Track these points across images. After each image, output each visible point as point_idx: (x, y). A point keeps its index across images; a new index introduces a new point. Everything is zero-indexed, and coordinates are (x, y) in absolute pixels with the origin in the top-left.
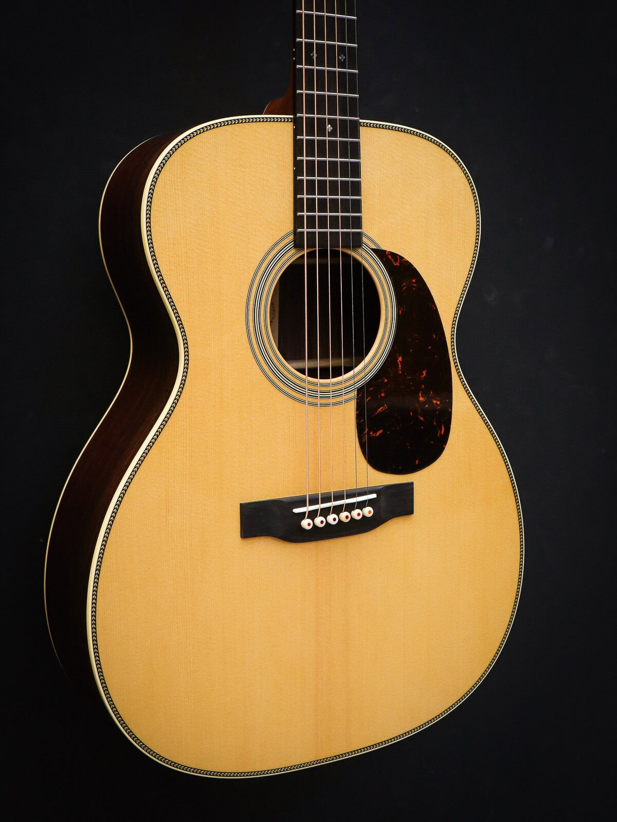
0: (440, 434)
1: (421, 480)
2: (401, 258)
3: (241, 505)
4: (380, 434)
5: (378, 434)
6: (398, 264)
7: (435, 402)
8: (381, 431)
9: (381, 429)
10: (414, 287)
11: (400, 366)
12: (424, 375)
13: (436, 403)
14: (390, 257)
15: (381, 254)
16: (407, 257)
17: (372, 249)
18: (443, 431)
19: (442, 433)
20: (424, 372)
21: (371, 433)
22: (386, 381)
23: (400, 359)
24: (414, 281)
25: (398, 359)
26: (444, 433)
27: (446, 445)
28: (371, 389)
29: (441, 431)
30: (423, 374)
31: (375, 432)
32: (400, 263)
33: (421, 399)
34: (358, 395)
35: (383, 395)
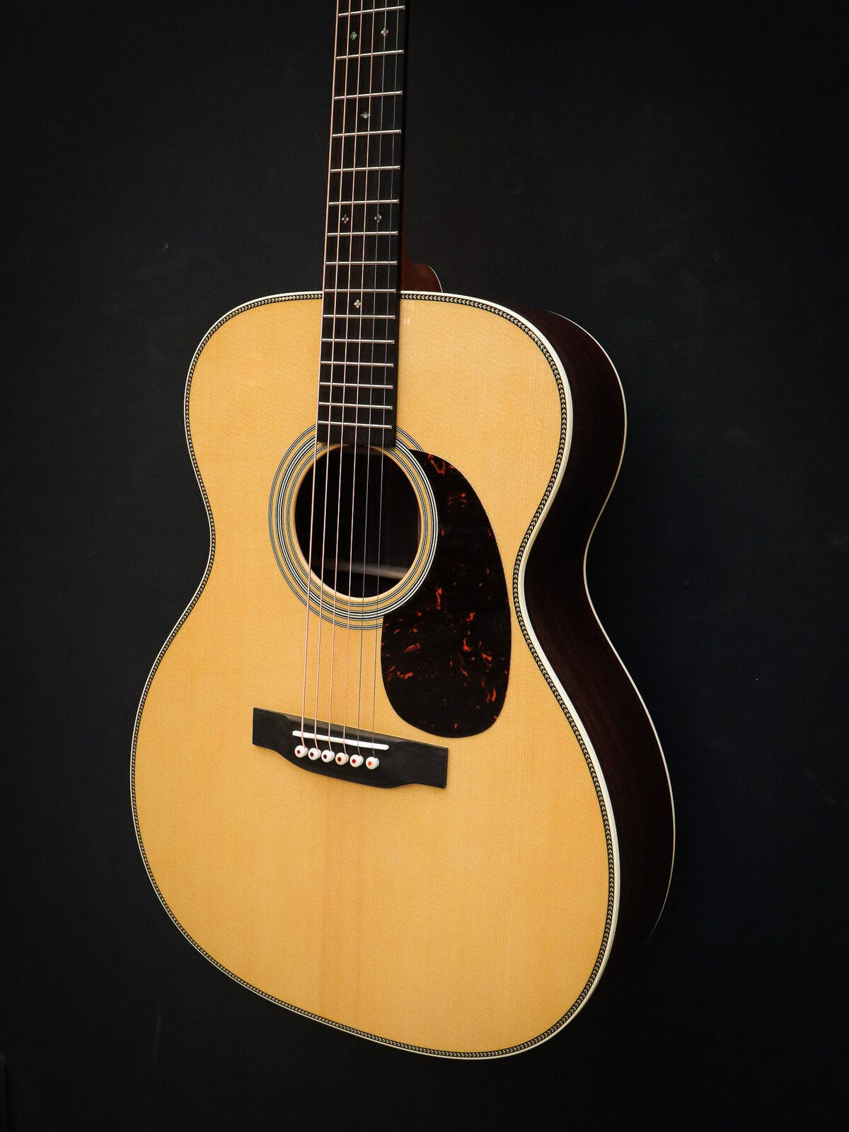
0: (490, 699)
1: (460, 750)
2: (448, 464)
3: (255, 710)
4: (409, 677)
5: (407, 676)
6: (443, 472)
7: (484, 656)
8: (411, 674)
9: (411, 671)
10: (463, 503)
11: (439, 600)
12: (472, 618)
13: (486, 658)
14: (433, 462)
15: (421, 457)
16: (456, 464)
17: (411, 451)
18: (494, 697)
19: (493, 700)
20: (472, 615)
21: (399, 673)
22: (420, 614)
23: (440, 591)
24: (464, 495)
25: (437, 591)
26: (495, 699)
27: (498, 716)
28: (401, 620)
29: (492, 695)
30: (470, 617)
31: (405, 672)
32: (446, 471)
33: (466, 648)
34: (384, 623)
35: (415, 630)
